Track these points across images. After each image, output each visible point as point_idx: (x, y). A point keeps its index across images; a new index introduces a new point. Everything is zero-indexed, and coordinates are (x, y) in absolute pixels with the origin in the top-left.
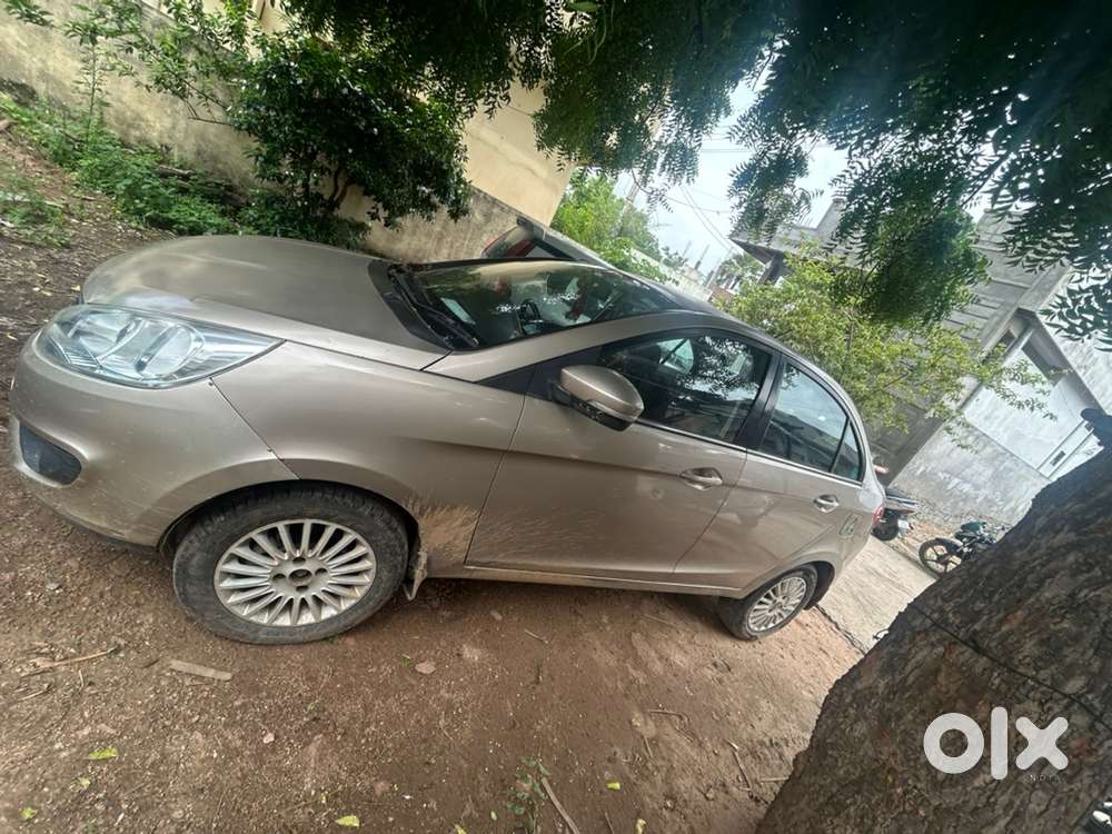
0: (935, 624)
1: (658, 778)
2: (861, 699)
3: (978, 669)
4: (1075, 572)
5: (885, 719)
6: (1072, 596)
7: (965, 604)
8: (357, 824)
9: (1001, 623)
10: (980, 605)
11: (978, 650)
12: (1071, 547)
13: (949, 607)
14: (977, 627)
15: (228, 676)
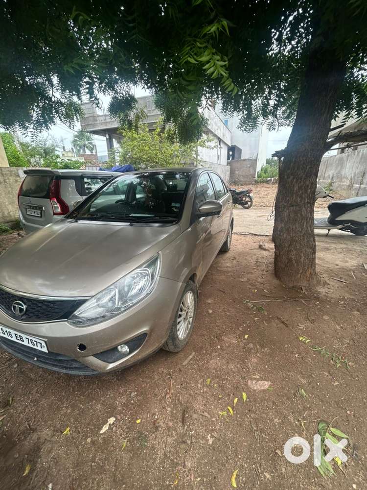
0: (284, 207)
1: (256, 283)
2: (281, 231)
3: (294, 209)
4: (297, 183)
5: (288, 230)
6: (299, 187)
7: (285, 201)
8: (247, 336)
9: (293, 199)
10: (288, 199)
11: (293, 206)
12: (294, 178)
13: (283, 202)
14: (290, 202)
15: (194, 353)
